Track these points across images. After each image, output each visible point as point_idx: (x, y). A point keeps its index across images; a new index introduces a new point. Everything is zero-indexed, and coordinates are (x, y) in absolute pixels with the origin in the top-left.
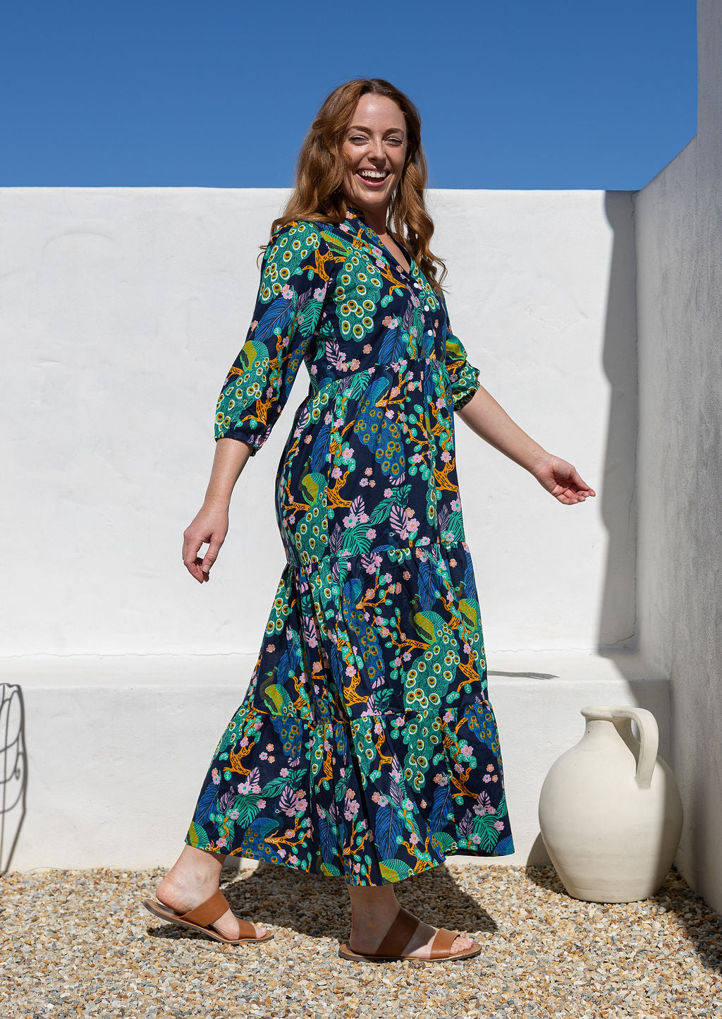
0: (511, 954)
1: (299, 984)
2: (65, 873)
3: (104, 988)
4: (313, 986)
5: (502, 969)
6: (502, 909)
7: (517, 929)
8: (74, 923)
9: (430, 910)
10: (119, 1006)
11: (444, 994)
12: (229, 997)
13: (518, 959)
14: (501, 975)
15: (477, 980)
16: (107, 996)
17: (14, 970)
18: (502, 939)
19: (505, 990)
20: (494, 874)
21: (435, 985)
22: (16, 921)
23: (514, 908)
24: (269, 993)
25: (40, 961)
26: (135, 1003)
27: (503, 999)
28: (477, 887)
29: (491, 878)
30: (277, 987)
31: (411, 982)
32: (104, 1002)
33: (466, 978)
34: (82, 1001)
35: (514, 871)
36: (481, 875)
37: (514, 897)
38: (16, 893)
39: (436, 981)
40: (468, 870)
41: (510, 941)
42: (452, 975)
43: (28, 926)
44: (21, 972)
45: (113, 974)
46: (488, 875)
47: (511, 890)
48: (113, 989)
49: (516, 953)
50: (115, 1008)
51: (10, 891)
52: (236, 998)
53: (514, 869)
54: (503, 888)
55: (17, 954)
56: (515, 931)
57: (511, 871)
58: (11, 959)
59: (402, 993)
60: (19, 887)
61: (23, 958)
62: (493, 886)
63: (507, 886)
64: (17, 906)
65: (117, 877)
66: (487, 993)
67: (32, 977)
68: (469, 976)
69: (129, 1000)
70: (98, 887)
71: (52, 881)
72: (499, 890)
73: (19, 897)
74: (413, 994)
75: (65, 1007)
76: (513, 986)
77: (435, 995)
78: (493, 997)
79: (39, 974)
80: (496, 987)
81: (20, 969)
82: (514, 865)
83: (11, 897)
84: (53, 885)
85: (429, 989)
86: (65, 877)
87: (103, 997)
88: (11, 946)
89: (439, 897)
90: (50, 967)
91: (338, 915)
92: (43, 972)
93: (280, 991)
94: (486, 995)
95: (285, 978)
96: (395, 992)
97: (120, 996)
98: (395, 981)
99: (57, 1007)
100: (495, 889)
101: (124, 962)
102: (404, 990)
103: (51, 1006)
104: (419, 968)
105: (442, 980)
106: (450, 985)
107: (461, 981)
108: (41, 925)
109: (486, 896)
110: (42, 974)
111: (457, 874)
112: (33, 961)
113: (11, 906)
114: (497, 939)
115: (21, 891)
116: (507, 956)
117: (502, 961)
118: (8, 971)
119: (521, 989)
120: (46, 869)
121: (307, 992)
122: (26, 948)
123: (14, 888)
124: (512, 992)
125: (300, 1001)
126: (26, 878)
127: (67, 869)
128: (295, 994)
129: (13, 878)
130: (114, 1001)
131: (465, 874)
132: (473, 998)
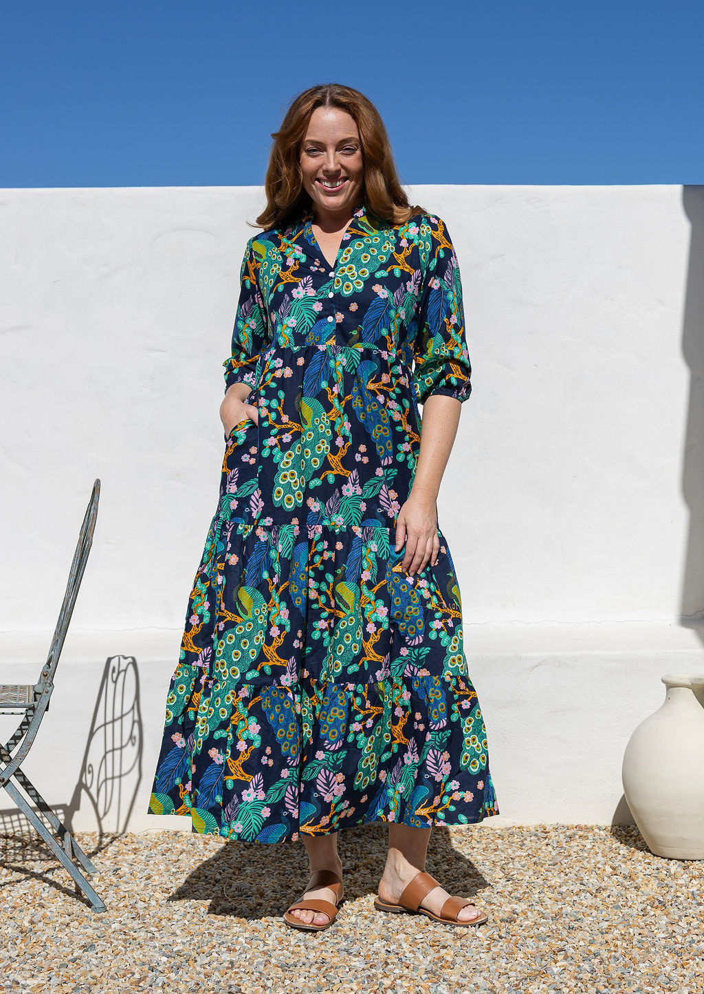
0: (597, 908)
1: (397, 937)
3: (214, 942)
4: (411, 940)
5: (589, 923)
6: (588, 866)
7: (603, 885)
9: (520, 867)
10: (229, 959)
11: (534, 947)
12: (331, 950)
13: (604, 913)
14: (588, 929)
15: (565, 933)
16: (217, 950)
17: (129, 926)
18: (588, 894)
19: (592, 943)
20: (581, 833)
21: (525, 938)
22: (131, 879)
23: (599, 866)
24: (369, 946)
25: (154, 917)
26: (243, 956)
27: (590, 951)
28: (564, 845)
29: (577, 837)
30: (377, 941)
31: (503, 935)
32: (214, 955)
33: (554, 931)
34: (194, 954)
35: (600, 830)
36: (568, 833)
37: (600, 854)
38: (130, 852)
39: (526, 934)
40: (556, 829)
41: (596, 896)
42: (542, 928)
43: (143, 884)
44: (136, 927)
46: (574, 834)
47: (596, 848)
48: (223, 943)
49: (601, 908)
50: (224, 961)
51: (124, 851)
52: (338, 950)
53: (600, 829)
54: (589, 846)
55: (132, 910)
56: (600, 887)
57: (597, 830)
58: (126, 915)
59: (495, 946)
60: (134, 847)
61: (138, 914)
62: (579, 844)
63: (593, 844)
64: (131, 865)
66: (575, 945)
67: (147, 931)
68: (558, 929)
69: (238, 953)
70: (208, 847)
71: (164, 842)
72: (586, 848)
73: (133, 856)
74: (504, 947)
75: (178, 960)
76: (599, 939)
77: (526, 948)
78: (580, 949)
79: (153, 929)
80: (583, 940)
81: (136, 924)
82: (600, 825)
83: (126, 857)
84: (165, 845)
85: (520, 942)
86: (176, 838)
87: (213, 950)
88: (126, 902)
89: (529, 855)
90: (163, 923)
91: (433, 872)
92: (157, 927)
93: (379, 944)
94: (574, 947)
95: (384, 932)
96: (488, 944)
97: (229, 950)
98: (488, 934)
99: (170, 959)
100: (581, 847)
102: (496, 943)
103: (164, 959)
104: (510, 922)
105: (532, 934)
106: (539, 938)
107: (550, 934)
108: (154, 884)
109: (573, 854)
110: (156, 929)
111: (546, 833)
112: (148, 916)
113: (126, 865)
114: (584, 894)
115: (135, 851)
116: (593, 910)
117: (588, 915)
118: (124, 927)
119: (607, 942)
121: (404, 945)
122: (141, 905)
123: (128, 848)
124: (598, 944)
125: (397, 954)
126: (140, 839)
127: (178, 830)
128: (393, 947)
129: (127, 839)
130: (224, 954)
131: (552, 834)
132: (561, 950)
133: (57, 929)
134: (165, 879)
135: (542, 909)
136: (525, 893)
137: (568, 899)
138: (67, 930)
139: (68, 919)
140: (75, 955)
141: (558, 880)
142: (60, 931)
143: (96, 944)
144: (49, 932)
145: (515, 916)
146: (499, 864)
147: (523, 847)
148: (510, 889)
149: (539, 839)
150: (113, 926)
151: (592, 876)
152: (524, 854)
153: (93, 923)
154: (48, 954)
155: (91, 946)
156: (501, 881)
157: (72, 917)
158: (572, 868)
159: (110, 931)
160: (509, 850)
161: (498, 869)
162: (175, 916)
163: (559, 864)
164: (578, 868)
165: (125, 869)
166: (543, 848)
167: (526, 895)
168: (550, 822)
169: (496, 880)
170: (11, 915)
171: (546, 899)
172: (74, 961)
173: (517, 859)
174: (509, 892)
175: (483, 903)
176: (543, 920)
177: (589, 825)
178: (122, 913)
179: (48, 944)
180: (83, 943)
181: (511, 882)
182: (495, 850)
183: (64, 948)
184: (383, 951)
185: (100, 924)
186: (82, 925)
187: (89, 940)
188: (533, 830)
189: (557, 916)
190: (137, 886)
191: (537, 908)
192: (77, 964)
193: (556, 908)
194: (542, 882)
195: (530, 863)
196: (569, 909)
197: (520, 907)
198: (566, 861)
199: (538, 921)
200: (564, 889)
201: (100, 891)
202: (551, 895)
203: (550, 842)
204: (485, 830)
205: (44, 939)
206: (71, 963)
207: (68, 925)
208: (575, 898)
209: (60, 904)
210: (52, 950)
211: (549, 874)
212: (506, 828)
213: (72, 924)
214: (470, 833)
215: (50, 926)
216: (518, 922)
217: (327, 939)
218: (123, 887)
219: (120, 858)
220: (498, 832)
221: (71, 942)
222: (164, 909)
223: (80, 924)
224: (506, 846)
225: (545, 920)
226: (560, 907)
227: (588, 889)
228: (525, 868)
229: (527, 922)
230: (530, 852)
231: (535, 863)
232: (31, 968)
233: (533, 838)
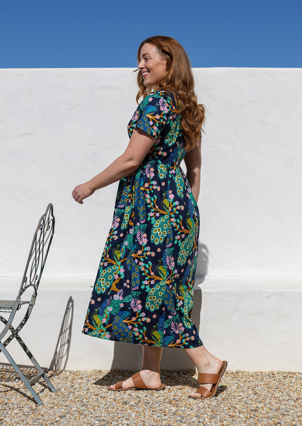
0: (296, 407)
1: (203, 416)
2: (100, 371)
3: (120, 416)
4: (209, 417)
5: (292, 412)
6: (293, 389)
7: (300, 397)
8: (104, 391)
9: (261, 389)
10: (126, 423)
11: (266, 421)
12: (173, 420)
13: (299, 409)
14: (292, 415)
15: (281, 416)
16: (121, 419)
17: (80, 409)
18: (292, 401)
19: (293, 420)
20: (290, 375)
21: (262, 418)
22: (80, 390)
23: (298, 389)
24: (190, 420)
25: (91, 405)
26: (133, 422)
27: (292, 424)
28: (282, 381)
29: (288, 377)
30: (194, 417)
31: (252, 417)
32: (120, 421)
33: (276, 416)
34: (110, 420)
35: (299, 374)
36: (284, 375)
37: (299, 385)
38: (79, 379)
39: (263, 416)
40: (278, 373)
41: (296, 402)
42: (270, 414)
43: (85, 392)
44: (84, 409)
45: (123, 411)
46: (287, 376)
47: (297, 382)
48: (124, 416)
49: (298, 406)
50: (124, 424)
51: (76, 378)
52: (176, 421)
53: (299, 373)
54: (294, 381)
55: (81, 402)
56: (298, 398)
57: (298, 374)
58: (79, 404)
59: (248, 421)
60: (80, 377)
61: (84, 404)
62: (289, 380)
63: (296, 380)
64: (80, 384)
65: (123, 374)
66: (285, 421)
67: (89, 411)
68: (278, 415)
69: (130, 421)
70: (114, 377)
71: (94, 375)
72: (292, 382)
73: (80, 381)
74: (252, 421)
75: (103, 423)
76: (297, 419)
77: (262, 422)
78: (288, 423)
79: (91, 410)
80: (289, 419)
81: (83, 408)
82: (299, 372)
83: (77, 381)
84: (95, 376)
85: (260, 419)
86: (100, 373)
87: (119, 419)
88: (78, 399)
89: (265, 384)
90: (96, 408)
91: (220, 390)
92: (93, 409)
93: (194, 419)
94: (285, 422)
95: (197, 413)
96: (245, 420)
97: (127, 419)
98: (245, 416)
99: (100, 422)
100: (290, 381)
101: (127, 407)
102: (249, 419)
103: (97, 422)
104: (255, 411)
105: (265, 416)
106: (269, 418)
107: (274, 416)
108: (91, 392)
109: (286, 384)
110: (93, 410)
111: (274, 375)
112: (88, 405)
113: (77, 384)
114: (290, 401)
115: (81, 378)
116: (294, 408)
117: (292, 409)
118: (78, 409)
119: (300, 420)
120: (91, 370)
121: (207, 420)
122: (85, 400)
123: (78, 377)
124: (296, 421)
125: (203, 423)
126: (83, 373)
127: (100, 370)
128: (201, 420)
129: (77, 373)
130: (124, 421)
131: (277, 375)
132: (279, 423)
133: (48, 409)
134: (95, 390)
135: (270, 406)
136: (263, 400)
137: (283, 403)
138: (52, 409)
139: (52, 405)
140: (57, 420)
141: (279, 395)
142: (49, 410)
143: (66, 416)
144: (44, 410)
145: (258, 409)
146: (251, 387)
147: (263, 381)
148: (256, 398)
149: (270, 378)
150: (73, 409)
151: (295, 393)
152: (263, 384)
153: (64, 407)
154: (44, 419)
155: (64, 416)
156: (252, 395)
157: (54, 404)
158: (285, 390)
159: (72, 410)
160: (256, 382)
161: (250, 389)
162: (101, 405)
163: (279, 388)
164: (288, 390)
165: (77, 386)
166: (272, 381)
167: (263, 401)
168: (275, 370)
169: (249, 394)
170: (26, 403)
171: (273, 402)
172: (57, 422)
173: (260, 386)
174: (255, 399)
175: (243, 403)
176: (270, 411)
177: (294, 372)
178: (76, 403)
179: (44, 415)
180: (60, 415)
181: (256, 395)
182: (250, 382)
183: (52, 417)
184: (197, 421)
185: (67, 407)
186: (59, 408)
187: (63, 414)
188: (267, 373)
189: (277, 409)
190: (83, 393)
191: (268, 406)
192: (58, 423)
193: (277, 406)
194: (271, 395)
195: (265, 387)
196: (283, 407)
197: (260, 405)
198: (283, 387)
199: (269, 411)
200: (281, 398)
201: (66, 394)
202: (274, 401)
203: (275, 379)
204: (245, 373)
205: (42, 413)
206: (55, 423)
207: (52, 408)
208: (286, 402)
209: (49, 399)
210: (46, 418)
211: (275, 392)
212: (255, 372)
213: (54, 407)
214: (238, 374)
215: (45, 407)
216: (259, 411)
217: (171, 416)
218: (77, 393)
219: (74, 381)
220: (251, 374)
221: (55, 414)
222: (96, 402)
223: (58, 407)
224: (255, 380)
225: (272, 411)
226: (279, 405)
227: (292, 399)
228: (263, 390)
229: (263, 412)
230: (266, 383)
231: (268, 387)
232: (38, 424)
233: (267, 377)
